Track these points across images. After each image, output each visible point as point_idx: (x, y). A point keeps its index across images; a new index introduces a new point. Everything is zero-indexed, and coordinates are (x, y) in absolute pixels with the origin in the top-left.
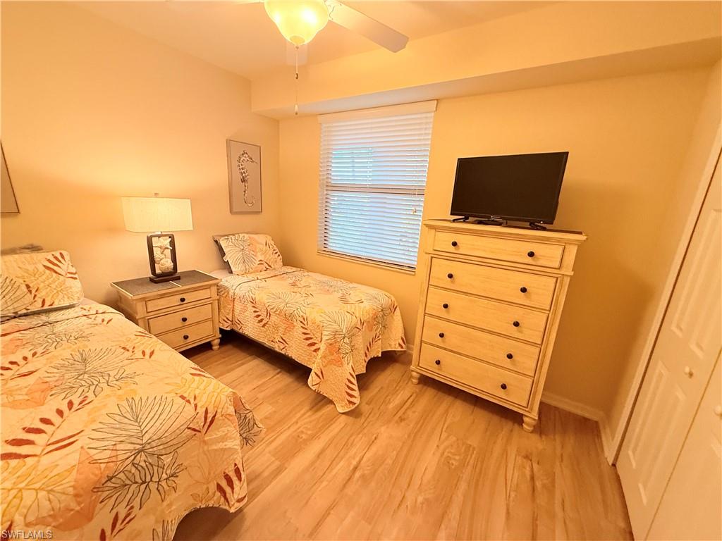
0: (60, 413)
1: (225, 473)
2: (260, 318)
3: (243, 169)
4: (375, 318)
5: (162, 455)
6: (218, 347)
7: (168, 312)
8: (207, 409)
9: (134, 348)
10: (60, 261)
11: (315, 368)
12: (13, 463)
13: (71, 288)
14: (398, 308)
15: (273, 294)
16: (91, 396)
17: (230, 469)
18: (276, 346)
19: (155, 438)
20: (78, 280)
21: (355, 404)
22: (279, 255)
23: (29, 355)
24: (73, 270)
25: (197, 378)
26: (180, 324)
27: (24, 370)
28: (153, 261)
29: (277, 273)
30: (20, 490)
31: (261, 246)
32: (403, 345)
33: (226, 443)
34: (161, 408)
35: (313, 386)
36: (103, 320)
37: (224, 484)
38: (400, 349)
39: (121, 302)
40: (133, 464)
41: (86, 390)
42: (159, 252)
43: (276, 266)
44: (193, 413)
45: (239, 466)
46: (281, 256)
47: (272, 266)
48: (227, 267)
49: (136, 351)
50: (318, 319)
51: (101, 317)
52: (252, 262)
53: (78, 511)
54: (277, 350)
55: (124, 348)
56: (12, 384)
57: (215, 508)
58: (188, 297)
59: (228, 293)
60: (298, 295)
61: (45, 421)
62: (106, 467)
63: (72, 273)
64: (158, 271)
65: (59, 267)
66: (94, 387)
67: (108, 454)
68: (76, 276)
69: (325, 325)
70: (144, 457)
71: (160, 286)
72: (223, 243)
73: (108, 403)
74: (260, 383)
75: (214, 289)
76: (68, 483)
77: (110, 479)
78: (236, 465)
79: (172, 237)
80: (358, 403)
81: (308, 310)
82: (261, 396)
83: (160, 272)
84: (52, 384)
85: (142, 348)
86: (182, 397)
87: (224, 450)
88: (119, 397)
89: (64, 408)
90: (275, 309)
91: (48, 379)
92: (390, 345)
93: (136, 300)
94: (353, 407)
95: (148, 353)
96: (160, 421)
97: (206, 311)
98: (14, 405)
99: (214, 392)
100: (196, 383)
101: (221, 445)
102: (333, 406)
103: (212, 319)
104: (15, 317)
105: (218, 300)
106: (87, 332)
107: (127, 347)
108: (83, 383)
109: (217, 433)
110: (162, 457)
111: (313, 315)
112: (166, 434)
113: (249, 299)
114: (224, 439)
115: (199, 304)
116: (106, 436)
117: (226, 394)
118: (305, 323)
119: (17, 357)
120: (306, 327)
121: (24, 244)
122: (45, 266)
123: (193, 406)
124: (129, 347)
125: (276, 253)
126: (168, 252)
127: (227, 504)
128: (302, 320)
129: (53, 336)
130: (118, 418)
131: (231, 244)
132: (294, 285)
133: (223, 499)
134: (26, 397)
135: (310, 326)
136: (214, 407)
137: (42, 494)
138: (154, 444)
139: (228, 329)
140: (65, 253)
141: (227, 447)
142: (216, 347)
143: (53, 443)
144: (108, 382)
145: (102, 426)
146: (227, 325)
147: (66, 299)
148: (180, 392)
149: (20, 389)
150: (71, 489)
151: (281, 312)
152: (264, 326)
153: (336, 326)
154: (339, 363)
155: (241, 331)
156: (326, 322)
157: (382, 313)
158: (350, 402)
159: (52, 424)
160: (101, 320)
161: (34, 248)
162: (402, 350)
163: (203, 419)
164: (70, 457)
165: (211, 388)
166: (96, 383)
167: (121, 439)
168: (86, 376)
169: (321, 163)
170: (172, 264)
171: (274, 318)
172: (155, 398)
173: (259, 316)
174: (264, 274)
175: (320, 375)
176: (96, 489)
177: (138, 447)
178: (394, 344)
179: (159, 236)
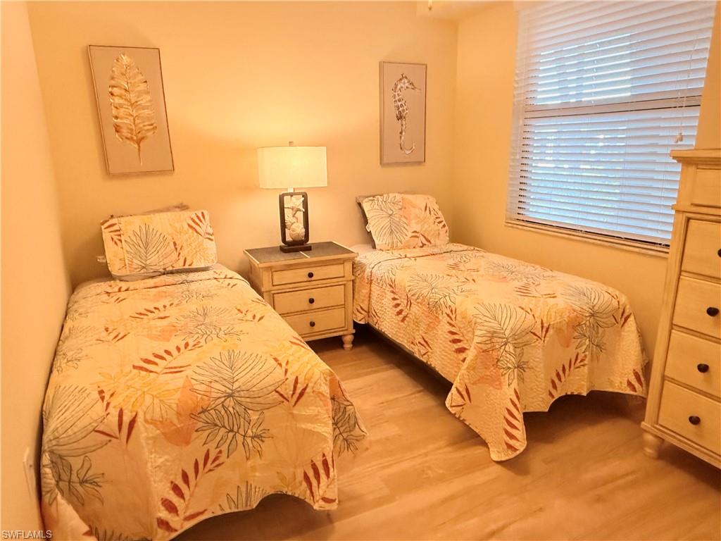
0: (178, 349)
1: (312, 461)
2: (400, 308)
3: (399, 100)
4: (575, 324)
5: (249, 409)
6: (351, 346)
7: (294, 288)
8: (297, 378)
9: (247, 311)
10: (201, 221)
11: (456, 384)
12: (143, 373)
13: (207, 249)
14: (632, 318)
15: (418, 275)
16: (202, 341)
17: (318, 458)
18: (416, 350)
19: (243, 388)
20: (214, 242)
21: (516, 450)
22: (444, 226)
23: (168, 304)
24: (210, 231)
25: (295, 346)
26: (306, 305)
27: (162, 315)
28: (284, 225)
29: (436, 250)
30: (144, 392)
31: (417, 211)
32: (637, 385)
33: (316, 426)
34: (255, 363)
35: (451, 407)
36: (229, 284)
37: (311, 474)
38: (628, 391)
39: (251, 273)
40: (223, 406)
41: (201, 337)
42: (291, 215)
43: (438, 242)
44: (283, 377)
45: (327, 458)
46: (447, 228)
47: (432, 241)
48: (369, 240)
49: (248, 314)
50: (471, 311)
51: (228, 281)
52: (402, 232)
53: (178, 428)
54: (417, 355)
55: (239, 310)
56: (153, 323)
57: (301, 499)
58: (319, 273)
59: (364, 271)
60: (455, 279)
61: (168, 352)
62: (201, 398)
63: (209, 234)
64: (288, 239)
65: (199, 225)
66: (206, 336)
67: (203, 387)
68: (212, 237)
69: (479, 320)
70: (232, 404)
71: (288, 256)
72: (366, 206)
73: (213, 349)
74: (392, 398)
75: (348, 266)
76: (174, 400)
77: (204, 411)
78: (324, 455)
79: (305, 196)
80: (522, 449)
81: (459, 299)
82: (389, 413)
83: (291, 239)
84: (178, 328)
85: (254, 312)
86: (276, 360)
87: (312, 433)
88: (224, 348)
89: (182, 347)
90: (417, 295)
91: (176, 324)
92: (611, 383)
93: (262, 268)
94: (511, 455)
95: (258, 317)
96: (250, 374)
97: (337, 294)
98: (150, 337)
99: (308, 363)
100: (293, 349)
101: (309, 426)
102: (486, 449)
103: (344, 306)
104: (164, 274)
105: (353, 281)
106: (213, 292)
107: (242, 309)
108: (200, 331)
109: (308, 411)
110: (249, 411)
111: (466, 305)
112: (254, 389)
113: (387, 282)
114: (314, 419)
115: (329, 283)
116: (206, 373)
117: (321, 369)
118: (453, 317)
119: (160, 305)
120: (453, 323)
121: (176, 203)
122: (189, 225)
123: (284, 370)
124: (244, 309)
125: (440, 222)
126: (300, 215)
127: (312, 498)
128: (449, 312)
129: (187, 293)
130: (217, 362)
131: (376, 207)
132: (455, 267)
133: (308, 492)
134: (160, 333)
135: (458, 322)
136: (305, 379)
137: (156, 401)
138: (242, 393)
139: (362, 322)
140: (205, 213)
141: (316, 430)
142: (348, 346)
143: (170, 368)
144: (218, 334)
145: (204, 365)
146: (362, 316)
147: (203, 261)
148: (275, 355)
149: (156, 327)
150: (175, 405)
151: (423, 300)
152: (403, 320)
153: (494, 325)
154: (495, 381)
155: (377, 327)
156: (481, 317)
157: (592, 320)
158: (510, 446)
159: (172, 356)
160: (227, 284)
161: (183, 207)
162: (632, 393)
163: (292, 387)
164: (178, 381)
165: (306, 359)
166: (209, 333)
167: (217, 379)
168: (203, 327)
169: (517, 75)
170: (304, 230)
171: (415, 309)
172: (251, 355)
173: (398, 305)
174: (418, 252)
175: (464, 393)
176: (193, 415)
177: (228, 391)
178: (619, 380)
179: (292, 195)
